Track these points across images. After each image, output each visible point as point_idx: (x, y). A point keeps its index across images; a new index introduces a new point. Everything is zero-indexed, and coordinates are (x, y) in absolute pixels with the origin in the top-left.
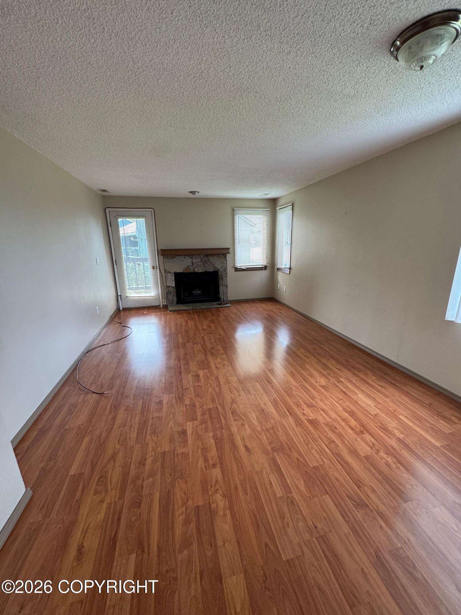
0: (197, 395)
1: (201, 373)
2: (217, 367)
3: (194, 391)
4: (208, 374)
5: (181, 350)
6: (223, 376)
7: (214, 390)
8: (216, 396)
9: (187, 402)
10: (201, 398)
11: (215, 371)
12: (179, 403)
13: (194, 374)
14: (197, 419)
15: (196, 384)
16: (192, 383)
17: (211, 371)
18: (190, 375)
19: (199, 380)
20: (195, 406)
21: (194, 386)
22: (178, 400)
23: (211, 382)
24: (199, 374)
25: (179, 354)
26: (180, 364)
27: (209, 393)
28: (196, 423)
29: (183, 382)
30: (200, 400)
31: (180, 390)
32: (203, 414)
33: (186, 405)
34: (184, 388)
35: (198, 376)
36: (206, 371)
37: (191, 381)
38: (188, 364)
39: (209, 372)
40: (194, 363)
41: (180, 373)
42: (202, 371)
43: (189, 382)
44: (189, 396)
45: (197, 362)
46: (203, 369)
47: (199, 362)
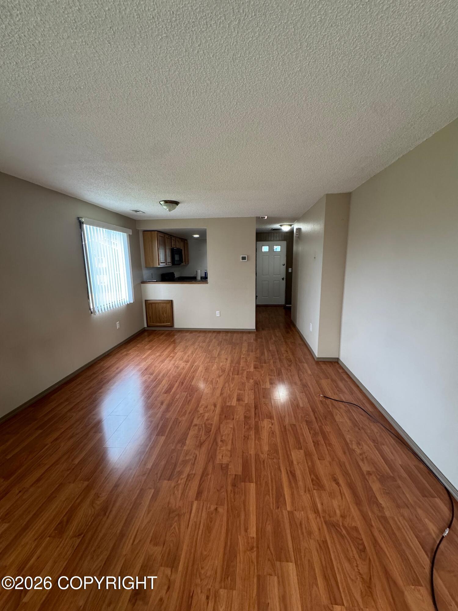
0: (243, 384)
1: (234, 402)
2: (215, 406)
3: (245, 386)
4: (227, 400)
5: (252, 452)
6: (215, 395)
7: (229, 385)
8: (229, 381)
9: (251, 381)
10: (241, 381)
11: (220, 400)
12: (258, 381)
13: (241, 402)
14: (247, 372)
15: (242, 392)
16: (246, 393)
17: (223, 402)
18: (246, 402)
19: (238, 395)
20: (247, 377)
21: (244, 390)
22: (258, 383)
23: (229, 391)
24: (237, 401)
25: (257, 442)
26: (256, 420)
27: (233, 384)
28: (248, 370)
29: (253, 396)
30: (242, 380)
31: (256, 390)
32: (242, 373)
33: (253, 379)
34: (253, 391)
35: (238, 400)
36: (228, 404)
37: (246, 396)
38: (245, 417)
39: (225, 402)
40: (238, 417)
41: (256, 407)
42: (232, 404)
43: (248, 395)
44: (250, 384)
45: (233, 419)
46: (230, 406)
47: (232, 417)
